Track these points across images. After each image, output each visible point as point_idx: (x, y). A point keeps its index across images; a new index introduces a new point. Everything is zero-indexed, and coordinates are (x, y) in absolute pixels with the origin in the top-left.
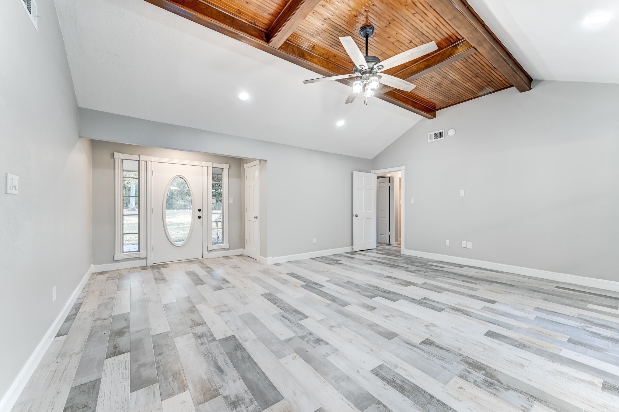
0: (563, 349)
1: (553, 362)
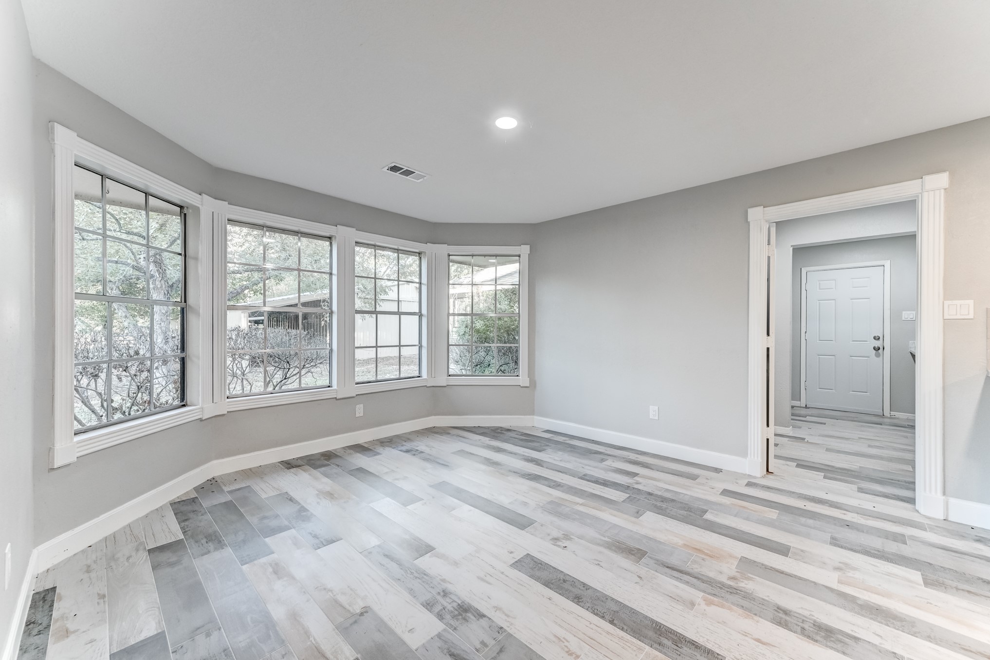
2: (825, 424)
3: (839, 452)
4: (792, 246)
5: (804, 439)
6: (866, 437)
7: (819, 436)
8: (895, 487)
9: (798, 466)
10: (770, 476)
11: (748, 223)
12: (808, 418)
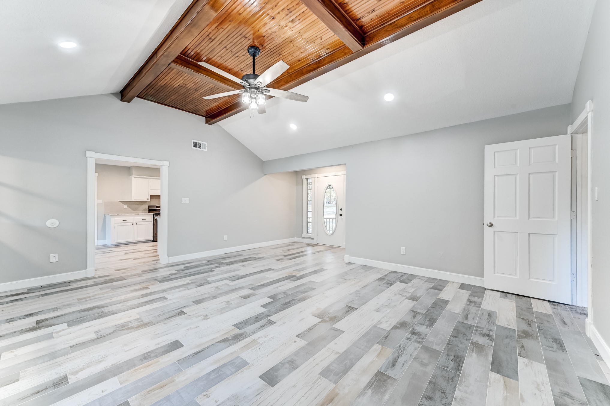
0: (121, 386)
1: (113, 365)
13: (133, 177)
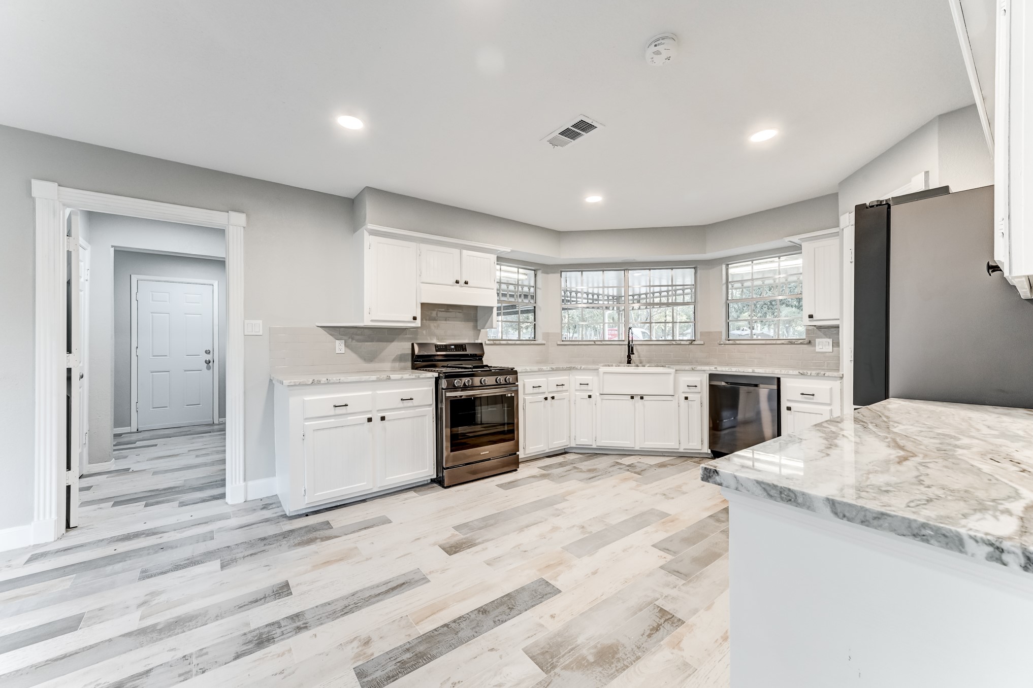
2: (156, 445)
3: (166, 471)
4: (112, 246)
5: (128, 469)
6: (197, 448)
7: (147, 460)
8: (213, 488)
9: (116, 504)
10: (72, 533)
11: (33, 200)
12: (138, 444)
13: (366, 233)
